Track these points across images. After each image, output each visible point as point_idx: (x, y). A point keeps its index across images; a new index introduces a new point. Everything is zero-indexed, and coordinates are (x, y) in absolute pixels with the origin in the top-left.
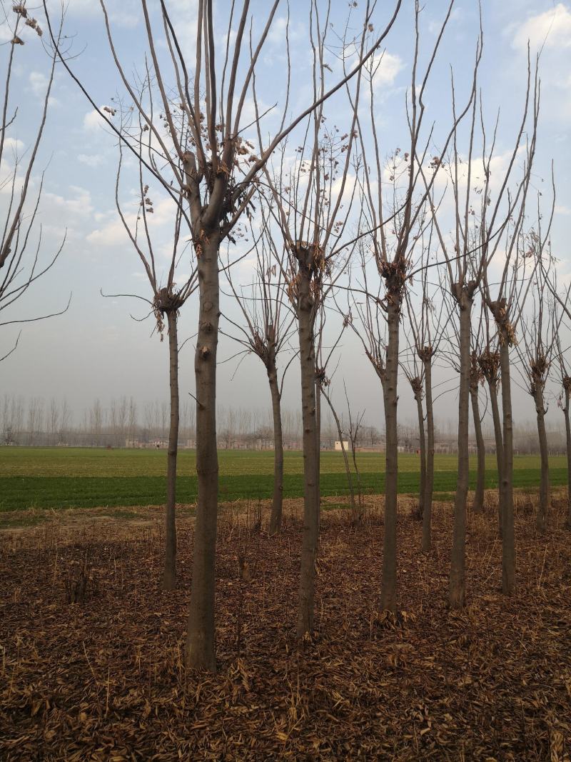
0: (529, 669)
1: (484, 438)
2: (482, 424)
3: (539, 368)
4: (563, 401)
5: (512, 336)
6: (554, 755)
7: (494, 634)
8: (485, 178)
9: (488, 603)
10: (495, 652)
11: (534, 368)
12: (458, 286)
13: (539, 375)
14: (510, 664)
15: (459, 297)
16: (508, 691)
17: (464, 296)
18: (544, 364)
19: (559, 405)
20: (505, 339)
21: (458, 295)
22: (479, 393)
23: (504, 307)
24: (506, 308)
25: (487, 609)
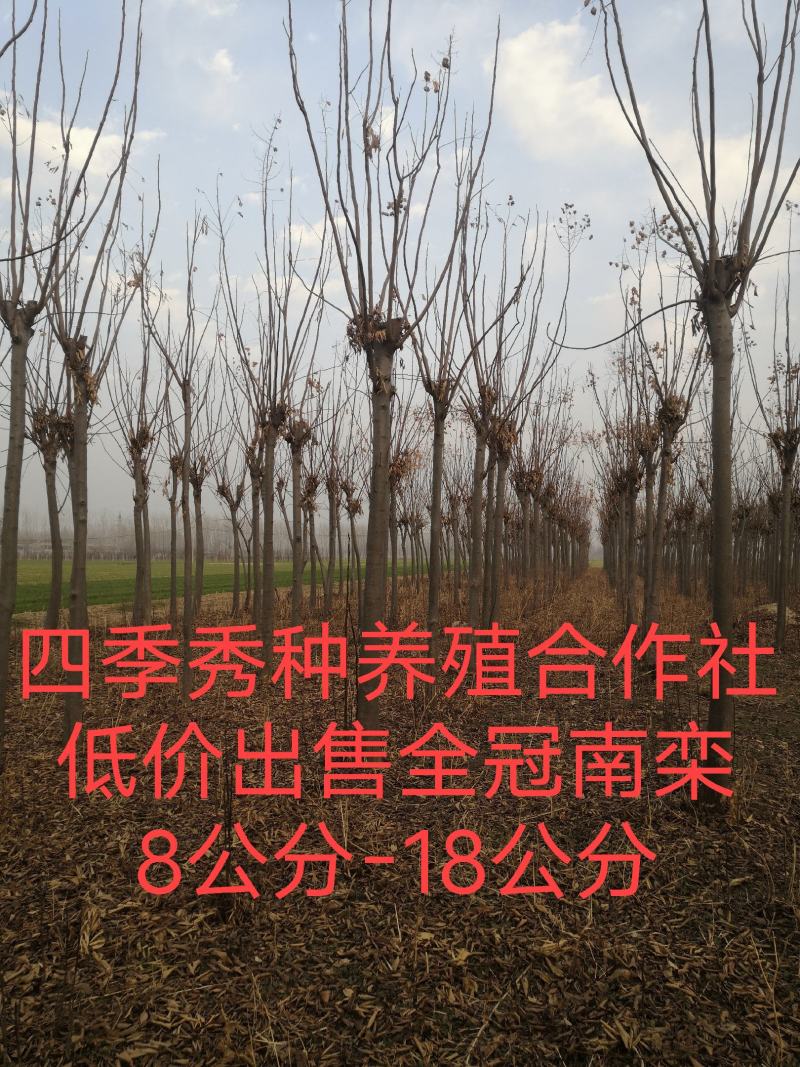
0: (77, 839)
1: (62, 537)
2: (60, 516)
3: (140, 441)
4: (170, 488)
5: (92, 392)
6: (84, 938)
7: (39, 804)
8: (64, 152)
9: (38, 763)
10: (35, 828)
11: (133, 441)
12: (9, 305)
13: (140, 452)
14: (55, 838)
15: (11, 322)
16: (43, 874)
17: (19, 323)
18: (147, 436)
19: (165, 492)
20: (83, 394)
21: (10, 318)
22: (58, 471)
23: (83, 349)
24: (86, 351)
25: (36, 772)
